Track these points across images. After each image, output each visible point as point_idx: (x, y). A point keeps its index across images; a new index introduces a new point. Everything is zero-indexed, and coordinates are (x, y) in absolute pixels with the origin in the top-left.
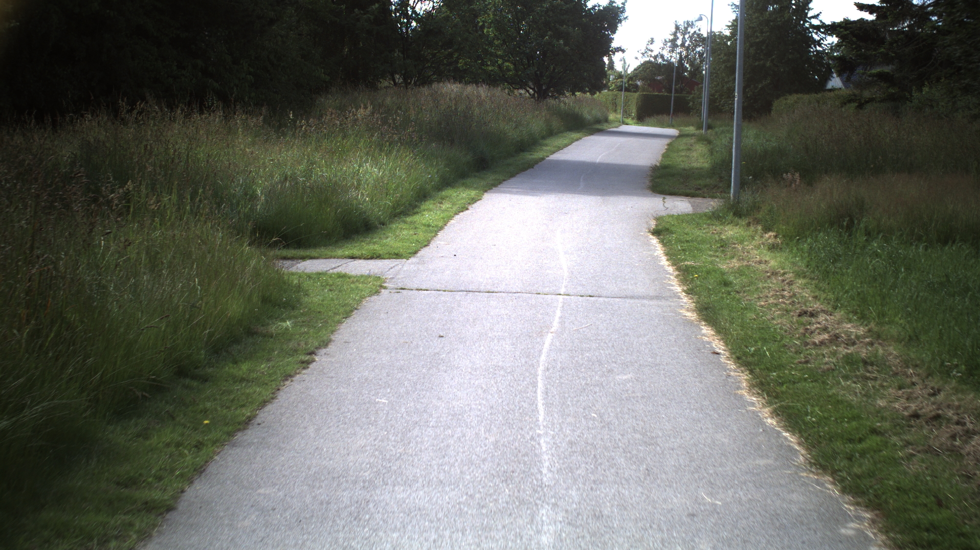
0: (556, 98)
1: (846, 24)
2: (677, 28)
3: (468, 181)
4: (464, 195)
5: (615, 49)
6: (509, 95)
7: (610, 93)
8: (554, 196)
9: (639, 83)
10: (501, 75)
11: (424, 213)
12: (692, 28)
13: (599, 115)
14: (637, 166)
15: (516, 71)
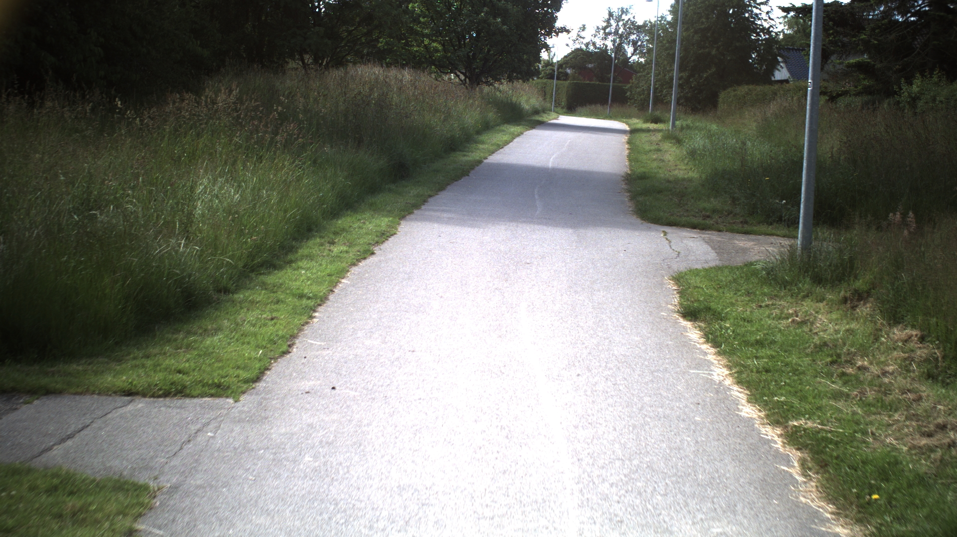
0: (491, 84)
2: (611, 14)
4: (371, 227)
5: (558, 29)
6: (436, 80)
7: (539, 80)
9: (569, 71)
10: (427, 56)
12: (626, 15)
13: (536, 104)
14: (603, 173)
15: (445, 52)
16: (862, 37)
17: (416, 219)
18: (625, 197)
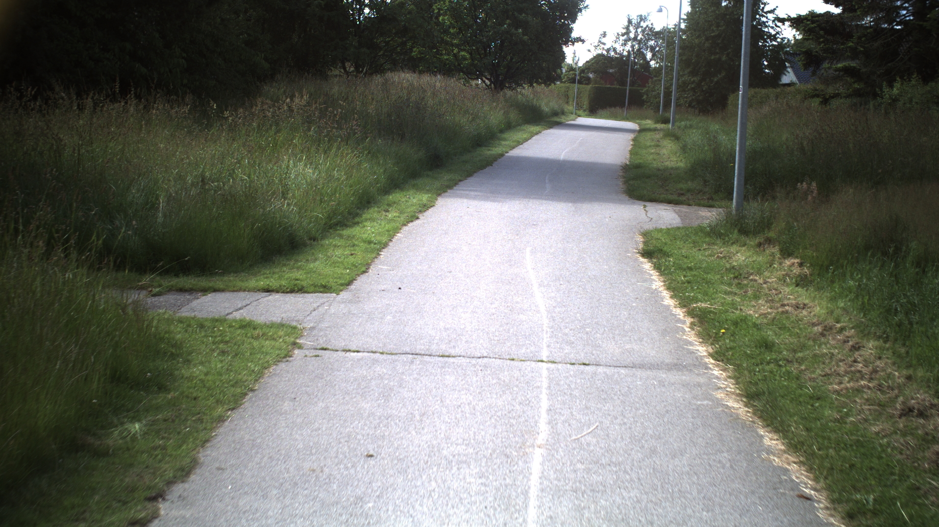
0: (513, 89)
1: (812, 17)
2: (630, 22)
3: (419, 181)
4: (415, 201)
5: (574, 39)
6: (465, 85)
7: (563, 85)
8: (517, 202)
9: (591, 76)
10: (456, 64)
11: (366, 224)
12: (644, 22)
13: (556, 107)
14: (605, 164)
15: (472, 60)
16: (849, 45)
17: (449, 196)
18: (620, 183)
